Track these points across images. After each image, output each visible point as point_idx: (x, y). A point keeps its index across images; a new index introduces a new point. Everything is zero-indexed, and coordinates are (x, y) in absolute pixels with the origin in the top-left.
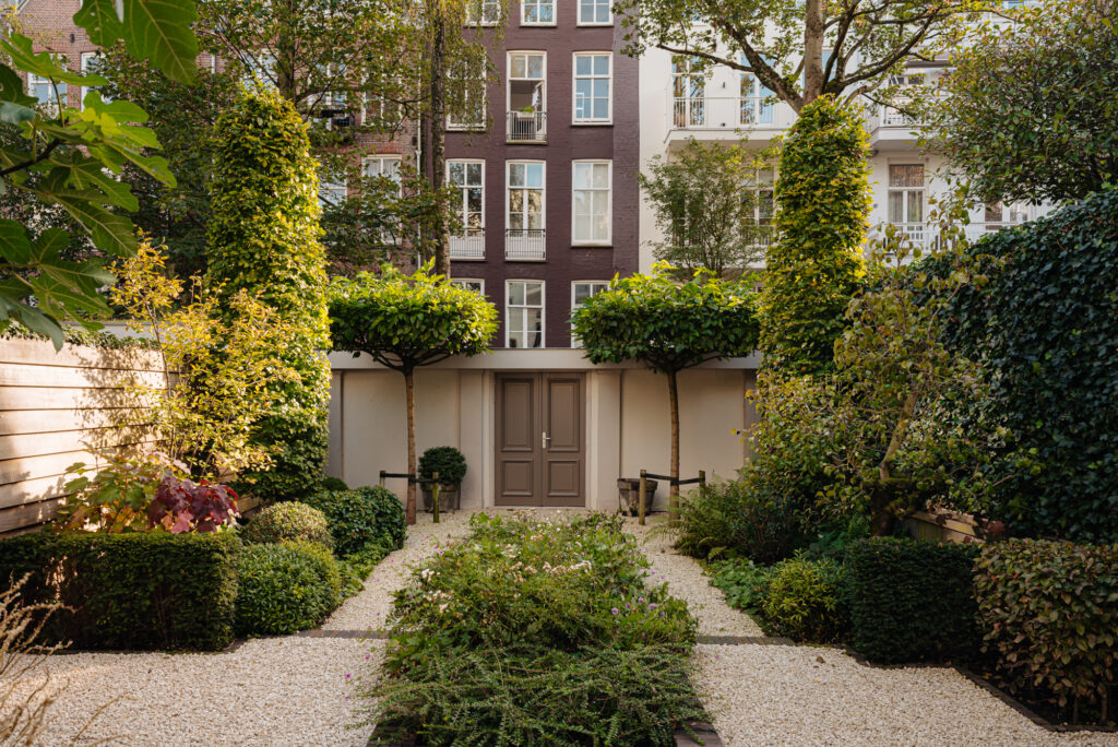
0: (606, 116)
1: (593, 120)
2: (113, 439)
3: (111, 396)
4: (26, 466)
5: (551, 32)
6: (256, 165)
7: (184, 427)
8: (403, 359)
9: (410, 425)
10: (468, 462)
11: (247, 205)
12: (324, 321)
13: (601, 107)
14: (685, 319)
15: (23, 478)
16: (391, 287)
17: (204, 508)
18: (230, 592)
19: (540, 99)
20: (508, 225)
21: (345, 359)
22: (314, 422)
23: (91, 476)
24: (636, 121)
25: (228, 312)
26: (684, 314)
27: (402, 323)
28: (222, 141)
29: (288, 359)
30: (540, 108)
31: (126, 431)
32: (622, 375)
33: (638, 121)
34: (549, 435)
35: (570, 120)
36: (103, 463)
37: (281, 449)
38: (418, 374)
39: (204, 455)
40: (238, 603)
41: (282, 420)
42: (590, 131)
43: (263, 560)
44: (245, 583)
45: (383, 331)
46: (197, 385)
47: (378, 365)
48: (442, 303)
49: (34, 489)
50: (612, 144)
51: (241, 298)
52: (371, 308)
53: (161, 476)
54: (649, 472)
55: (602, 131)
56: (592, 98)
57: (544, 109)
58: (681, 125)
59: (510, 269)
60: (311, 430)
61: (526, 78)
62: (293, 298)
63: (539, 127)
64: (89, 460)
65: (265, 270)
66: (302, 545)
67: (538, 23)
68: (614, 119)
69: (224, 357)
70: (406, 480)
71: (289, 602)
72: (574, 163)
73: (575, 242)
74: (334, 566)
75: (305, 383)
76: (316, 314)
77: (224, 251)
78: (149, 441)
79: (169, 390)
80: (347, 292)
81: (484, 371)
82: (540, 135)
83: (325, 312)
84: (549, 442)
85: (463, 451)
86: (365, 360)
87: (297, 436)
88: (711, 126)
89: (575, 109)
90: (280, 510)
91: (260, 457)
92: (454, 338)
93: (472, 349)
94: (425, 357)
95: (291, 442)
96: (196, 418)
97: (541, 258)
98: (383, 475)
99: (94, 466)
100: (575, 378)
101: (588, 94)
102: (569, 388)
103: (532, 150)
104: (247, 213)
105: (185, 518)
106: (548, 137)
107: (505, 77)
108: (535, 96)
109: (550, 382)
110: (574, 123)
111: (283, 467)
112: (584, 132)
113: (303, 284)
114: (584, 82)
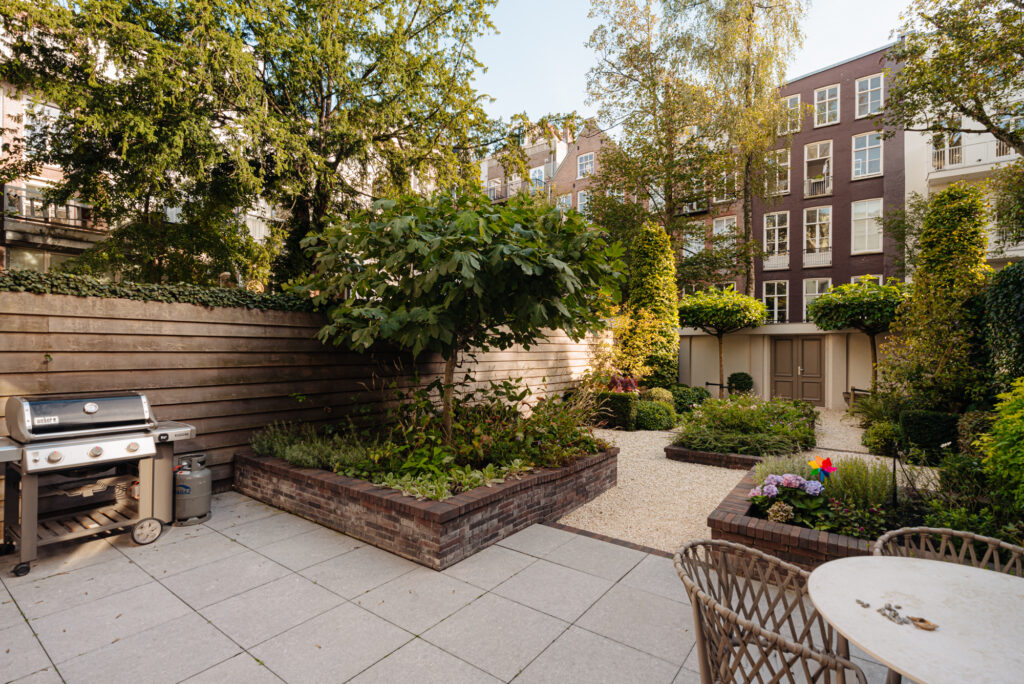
0: (879, 170)
1: (868, 175)
2: (596, 363)
3: (596, 348)
4: (572, 369)
5: (836, 127)
6: (648, 256)
7: (621, 359)
8: (718, 330)
9: (721, 361)
10: (754, 380)
11: (644, 272)
12: (676, 318)
13: (873, 165)
14: (872, 307)
15: (571, 373)
16: (708, 299)
17: (626, 386)
18: (634, 414)
19: (829, 169)
20: (805, 247)
21: (689, 331)
22: (671, 358)
23: (591, 374)
24: (902, 170)
25: (636, 316)
26: (871, 305)
27: (714, 315)
28: (635, 248)
29: (661, 333)
30: (828, 174)
31: (600, 360)
32: (848, 337)
33: (903, 169)
34: (803, 367)
35: (850, 177)
36: (594, 369)
37: (656, 368)
38: (725, 337)
39: (627, 369)
40: (637, 417)
41: (657, 357)
42: (866, 182)
43: (646, 405)
44: (639, 411)
45: (705, 319)
46: (625, 344)
47: (705, 333)
48: (734, 305)
49: (574, 377)
50: (882, 188)
51: (642, 311)
52: (700, 308)
53: (612, 375)
54: (857, 388)
55: (875, 181)
56: (867, 162)
57: (831, 174)
58: (939, 168)
59: (807, 272)
60: (670, 361)
61: (818, 158)
62: (662, 308)
63: (828, 185)
64: (590, 369)
65: (651, 298)
66: (662, 402)
67: (827, 124)
68: (885, 171)
69: (635, 334)
70: (718, 387)
71: (655, 419)
72: (853, 204)
73: (854, 252)
74: (674, 414)
75: (668, 342)
76: (672, 314)
77: (636, 291)
78: (608, 364)
79: (616, 345)
80: (688, 302)
81: (764, 336)
82: (829, 190)
83: (676, 313)
84: (802, 372)
85: (752, 375)
86: (699, 331)
87: (664, 363)
88: (968, 164)
89: (854, 170)
90: (654, 390)
91: (647, 370)
92: (739, 320)
93: (753, 324)
94: (729, 329)
95: (661, 366)
96: (624, 356)
97: (829, 265)
98: (707, 384)
99: (592, 370)
100: (818, 339)
101: (864, 159)
102: (815, 344)
103: (822, 201)
104: (645, 276)
105: (620, 388)
106: (833, 191)
107: (803, 160)
108: (825, 167)
109: (803, 341)
110: (853, 179)
111: (657, 374)
112: (861, 183)
113: (667, 302)
114: (861, 154)
